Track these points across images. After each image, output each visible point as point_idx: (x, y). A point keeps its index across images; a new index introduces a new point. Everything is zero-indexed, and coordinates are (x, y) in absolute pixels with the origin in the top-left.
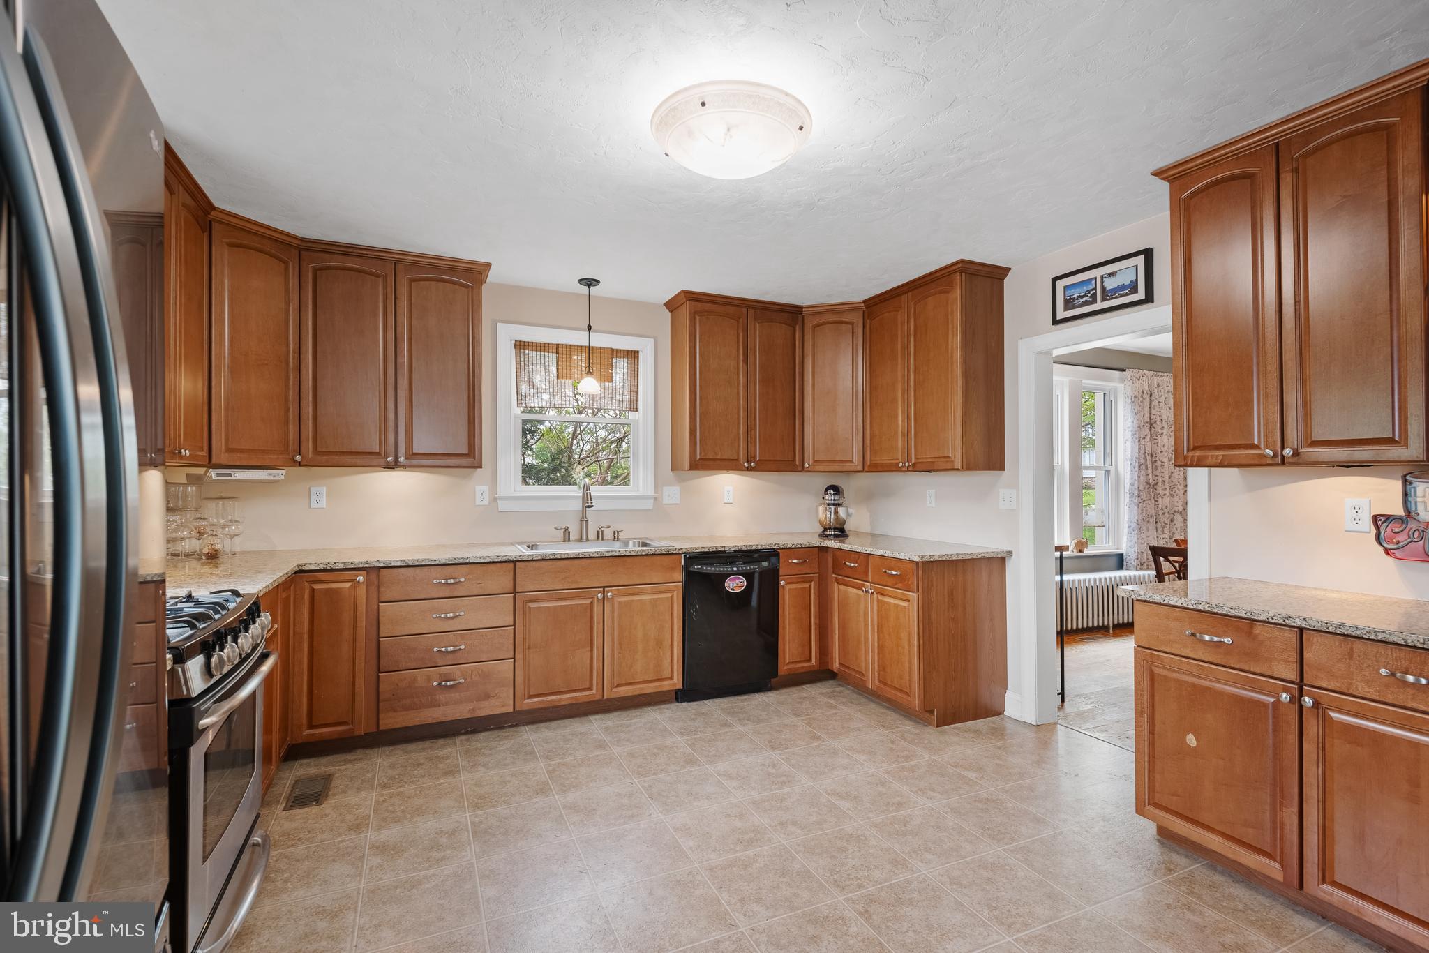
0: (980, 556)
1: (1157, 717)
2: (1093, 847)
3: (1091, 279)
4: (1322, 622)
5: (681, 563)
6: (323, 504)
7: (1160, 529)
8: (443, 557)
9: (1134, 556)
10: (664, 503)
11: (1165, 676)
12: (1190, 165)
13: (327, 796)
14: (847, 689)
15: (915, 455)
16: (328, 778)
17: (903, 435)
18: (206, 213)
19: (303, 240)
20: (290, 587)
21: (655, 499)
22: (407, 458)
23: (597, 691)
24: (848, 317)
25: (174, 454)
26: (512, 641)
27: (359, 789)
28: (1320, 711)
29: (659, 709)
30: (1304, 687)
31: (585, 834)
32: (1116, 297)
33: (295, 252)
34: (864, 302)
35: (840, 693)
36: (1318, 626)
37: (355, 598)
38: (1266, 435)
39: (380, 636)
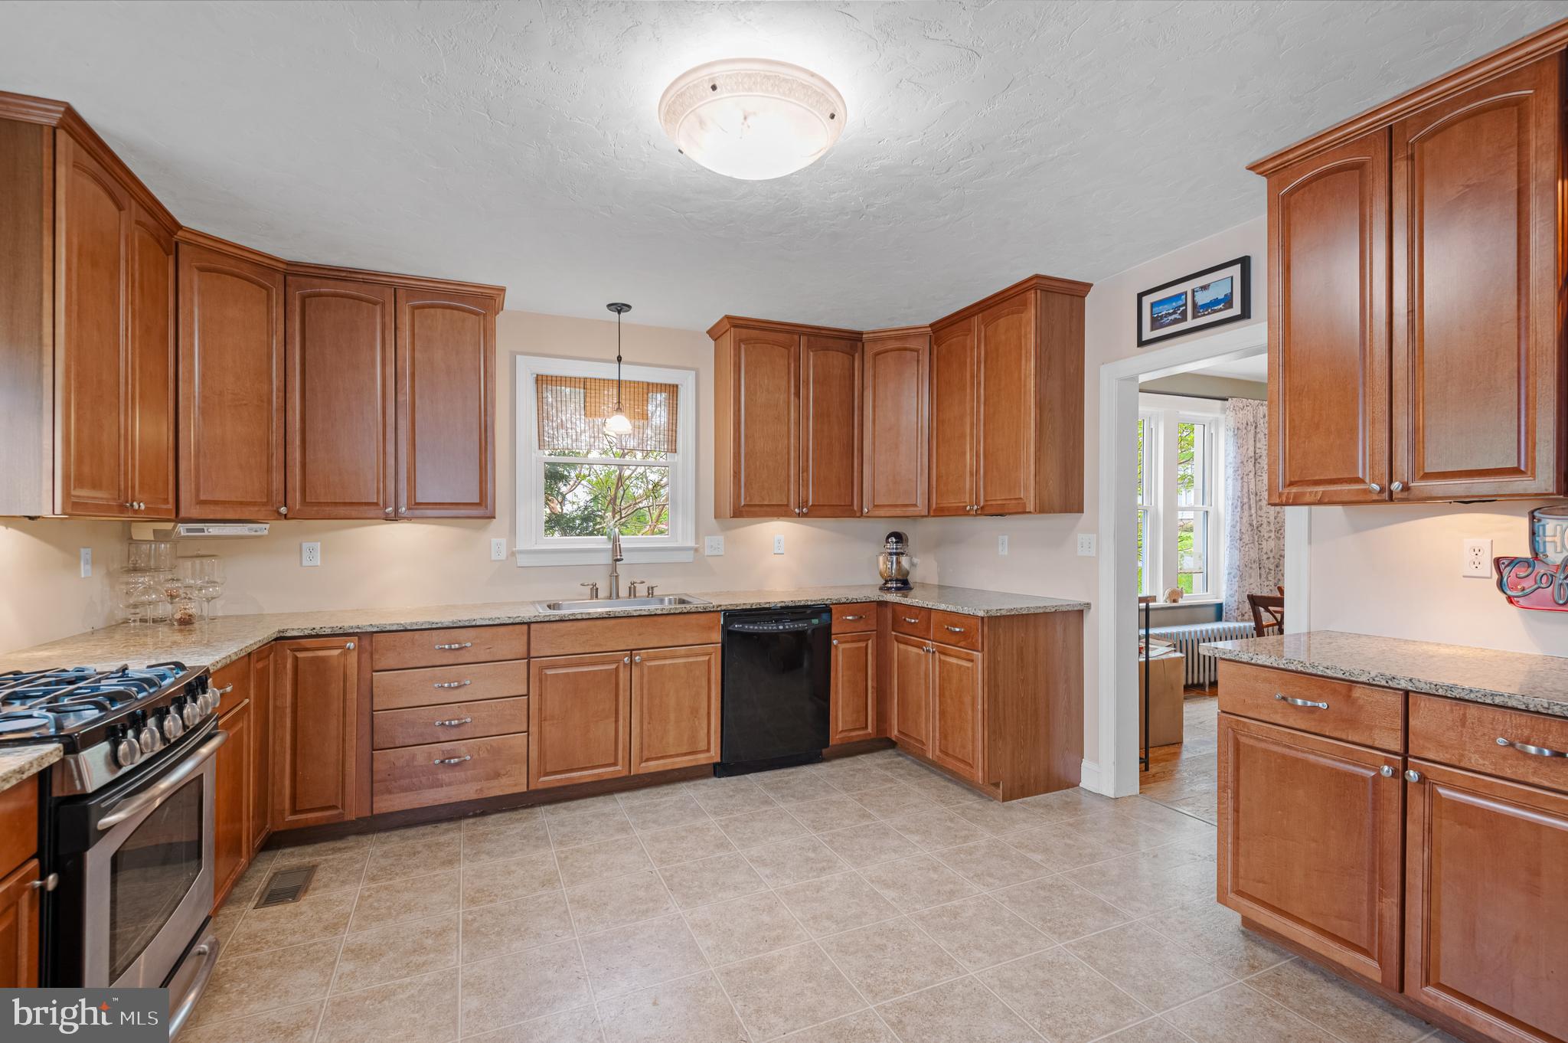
0: (1053, 610)
1: (1242, 792)
2: (1167, 941)
3: (1181, 294)
4: (1430, 684)
5: (719, 621)
6: (318, 561)
7: (1264, 576)
8: (447, 619)
9: (1235, 606)
10: (706, 554)
11: (1252, 746)
12: (1291, 156)
13: (306, 891)
14: (907, 759)
15: (984, 498)
16: (312, 869)
17: (971, 474)
18: (172, 234)
19: (289, 263)
20: (268, 656)
21: (696, 550)
22: (409, 509)
23: (623, 766)
24: (912, 344)
25: (126, 507)
26: (526, 713)
27: (344, 883)
28: (1427, 787)
29: (694, 785)
30: (1409, 759)
31: (590, 932)
32: (1209, 314)
33: (280, 278)
34: (931, 326)
35: (899, 764)
36: (1426, 688)
37: (345, 667)
38: (1372, 467)
39: (374, 709)
